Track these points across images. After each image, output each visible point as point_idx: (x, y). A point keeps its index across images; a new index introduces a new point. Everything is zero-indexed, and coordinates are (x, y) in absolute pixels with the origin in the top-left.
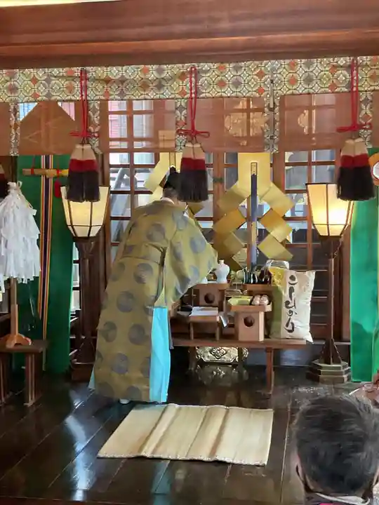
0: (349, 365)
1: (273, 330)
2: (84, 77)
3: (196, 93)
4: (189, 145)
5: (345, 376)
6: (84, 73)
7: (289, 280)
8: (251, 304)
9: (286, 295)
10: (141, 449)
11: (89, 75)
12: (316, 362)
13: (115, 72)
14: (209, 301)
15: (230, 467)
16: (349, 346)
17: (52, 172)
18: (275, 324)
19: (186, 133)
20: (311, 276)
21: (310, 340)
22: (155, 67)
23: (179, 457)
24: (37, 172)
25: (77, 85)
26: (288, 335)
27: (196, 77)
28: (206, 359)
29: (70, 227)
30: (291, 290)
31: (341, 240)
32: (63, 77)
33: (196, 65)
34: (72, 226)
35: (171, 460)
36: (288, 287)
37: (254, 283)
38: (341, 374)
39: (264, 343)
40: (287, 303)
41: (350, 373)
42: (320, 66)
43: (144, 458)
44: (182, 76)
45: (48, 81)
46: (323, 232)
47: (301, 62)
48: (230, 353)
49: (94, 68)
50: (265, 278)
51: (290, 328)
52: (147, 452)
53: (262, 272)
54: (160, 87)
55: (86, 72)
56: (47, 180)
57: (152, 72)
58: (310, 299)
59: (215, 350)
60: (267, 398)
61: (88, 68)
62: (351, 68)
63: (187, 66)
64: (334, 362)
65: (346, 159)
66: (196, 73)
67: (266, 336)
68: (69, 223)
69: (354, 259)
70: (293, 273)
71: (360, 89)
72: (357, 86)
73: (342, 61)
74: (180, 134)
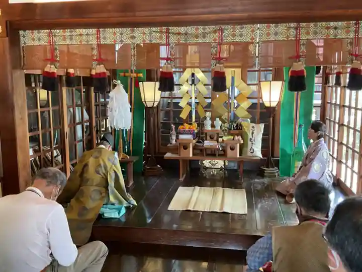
0: (279, 169)
1: (243, 152)
2: (167, 32)
3: (221, 40)
4: (218, 65)
5: (276, 174)
6: (168, 30)
7: (251, 128)
8: (233, 139)
9: (250, 136)
10: (187, 207)
11: (170, 31)
12: (262, 167)
13: (182, 30)
14: (212, 138)
15: (230, 215)
16: (278, 160)
17: (134, 75)
18: (245, 149)
19: (216, 59)
20: (262, 126)
21: (261, 157)
22: (202, 27)
23: (206, 210)
24: (127, 74)
25: (164, 36)
26: (251, 154)
27: (221, 32)
28: (207, 166)
29: (144, 102)
30: (253, 133)
31: (276, 109)
32: (157, 32)
33: (222, 26)
34: (145, 101)
35: (203, 212)
36: (251, 131)
37: (234, 129)
38: (275, 173)
39: (239, 158)
40: (251, 139)
41: (279, 173)
42: (282, 28)
43: (189, 211)
44: (215, 32)
45: (150, 34)
46: (267, 104)
47: (272, 25)
48: (220, 163)
49: (173, 28)
50: (239, 127)
51: (252, 151)
52: (191, 208)
53: (237, 124)
54: (204, 37)
55: (169, 29)
56: (131, 79)
57: (201, 29)
58: (261, 138)
59: (212, 162)
60: (241, 184)
61: (170, 28)
62: (296, 28)
63: (218, 27)
64: (271, 168)
65: (293, 72)
66: (222, 30)
67: (240, 155)
68: (143, 100)
69: (282, 117)
70: (254, 125)
71: (300, 38)
72: (299, 37)
73: (292, 25)
74: (214, 60)
